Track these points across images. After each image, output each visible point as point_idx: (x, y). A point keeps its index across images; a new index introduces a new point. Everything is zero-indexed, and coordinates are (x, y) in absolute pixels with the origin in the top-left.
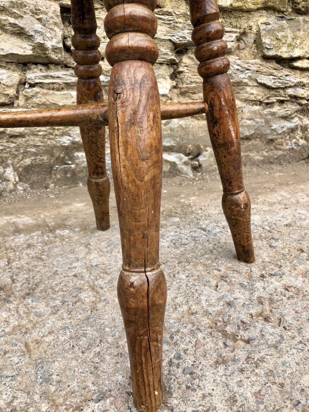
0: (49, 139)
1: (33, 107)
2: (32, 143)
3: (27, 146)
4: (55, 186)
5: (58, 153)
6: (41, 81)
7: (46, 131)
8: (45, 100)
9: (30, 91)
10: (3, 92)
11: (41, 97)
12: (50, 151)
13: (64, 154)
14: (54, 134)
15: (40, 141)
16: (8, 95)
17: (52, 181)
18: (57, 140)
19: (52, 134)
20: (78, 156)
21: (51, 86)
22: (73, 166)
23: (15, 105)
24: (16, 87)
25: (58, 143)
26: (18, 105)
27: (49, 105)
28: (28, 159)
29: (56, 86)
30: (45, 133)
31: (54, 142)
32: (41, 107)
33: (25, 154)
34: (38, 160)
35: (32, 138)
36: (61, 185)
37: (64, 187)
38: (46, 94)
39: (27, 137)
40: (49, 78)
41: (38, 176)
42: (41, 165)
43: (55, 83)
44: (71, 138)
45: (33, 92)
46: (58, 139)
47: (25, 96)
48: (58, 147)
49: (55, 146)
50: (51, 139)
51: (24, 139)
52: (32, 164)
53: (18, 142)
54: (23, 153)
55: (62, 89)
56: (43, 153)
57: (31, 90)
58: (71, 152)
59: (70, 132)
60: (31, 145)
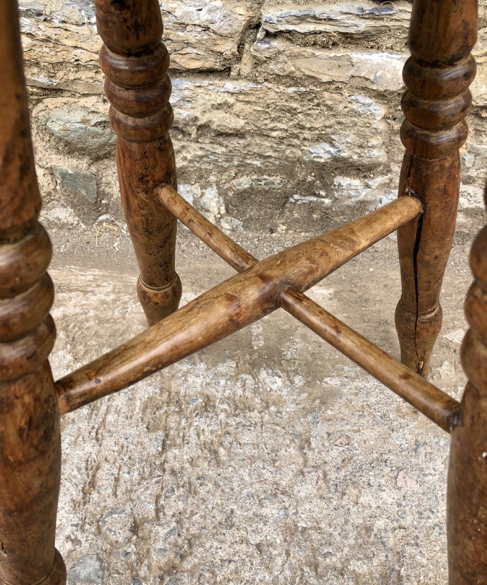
0: (289, 145)
1: (266, 80)
2: (256, 150)
3: (247, 154)
4: (287, 230)
5: (304, 174)
6: (291, 27)
7: (286, 131)
8: (293, 69)
9: (263, 49)
10: (212, 48)
11: (286, 62)
12: (288, 168)
13: (315, 176)
14: (301, 136)
15: (272, 147)
16: (222, 53)
17: (283, 221)
18: (305, 148)
19: (297, 137)
20: (340, 185)
21: (311, 39)
22: (327, 201)
23: (232, 73)
24: (237, 38)
25: (306, 154)
26: (239, 74)
27: (301, 79)
28: (245, 177)
29: (320, 39)
30: (284, 135)
31: (300, 153)
32: (284, 81)
33: (242, 169)
34: (262, 183)
35: (258, 140)
36: (298, 230)
37: (303, 234)
38: (295, 56)
39: (249, 139)
40: (309, 20)
41: (260, 209)
42: (267, 192)
43: (320, 32)
44: (332, 150)
45: (271, 50)
46: (308, 147)
47: (255, 57)
48: (305, 163)
49: (300, 161)
50: (293, 146)
51: (242, 142)
52: (251, 188)
53: (231, 146)
54: (238, 166)
55: (334, 44)
56: (275, 171)
57: (267, 46)
58: (329, 175)
59: (333, 137)
60: (255, 153)
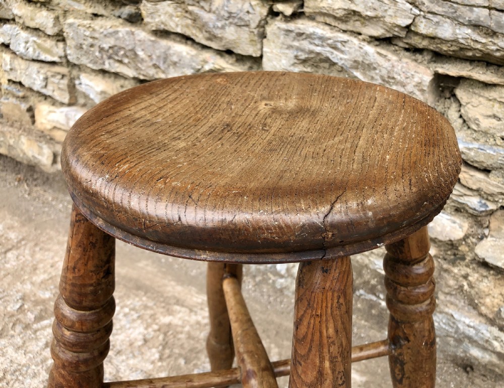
5: (369, 276)
25: (372, 264)
31: (367, 261)
46: (374, 259)
